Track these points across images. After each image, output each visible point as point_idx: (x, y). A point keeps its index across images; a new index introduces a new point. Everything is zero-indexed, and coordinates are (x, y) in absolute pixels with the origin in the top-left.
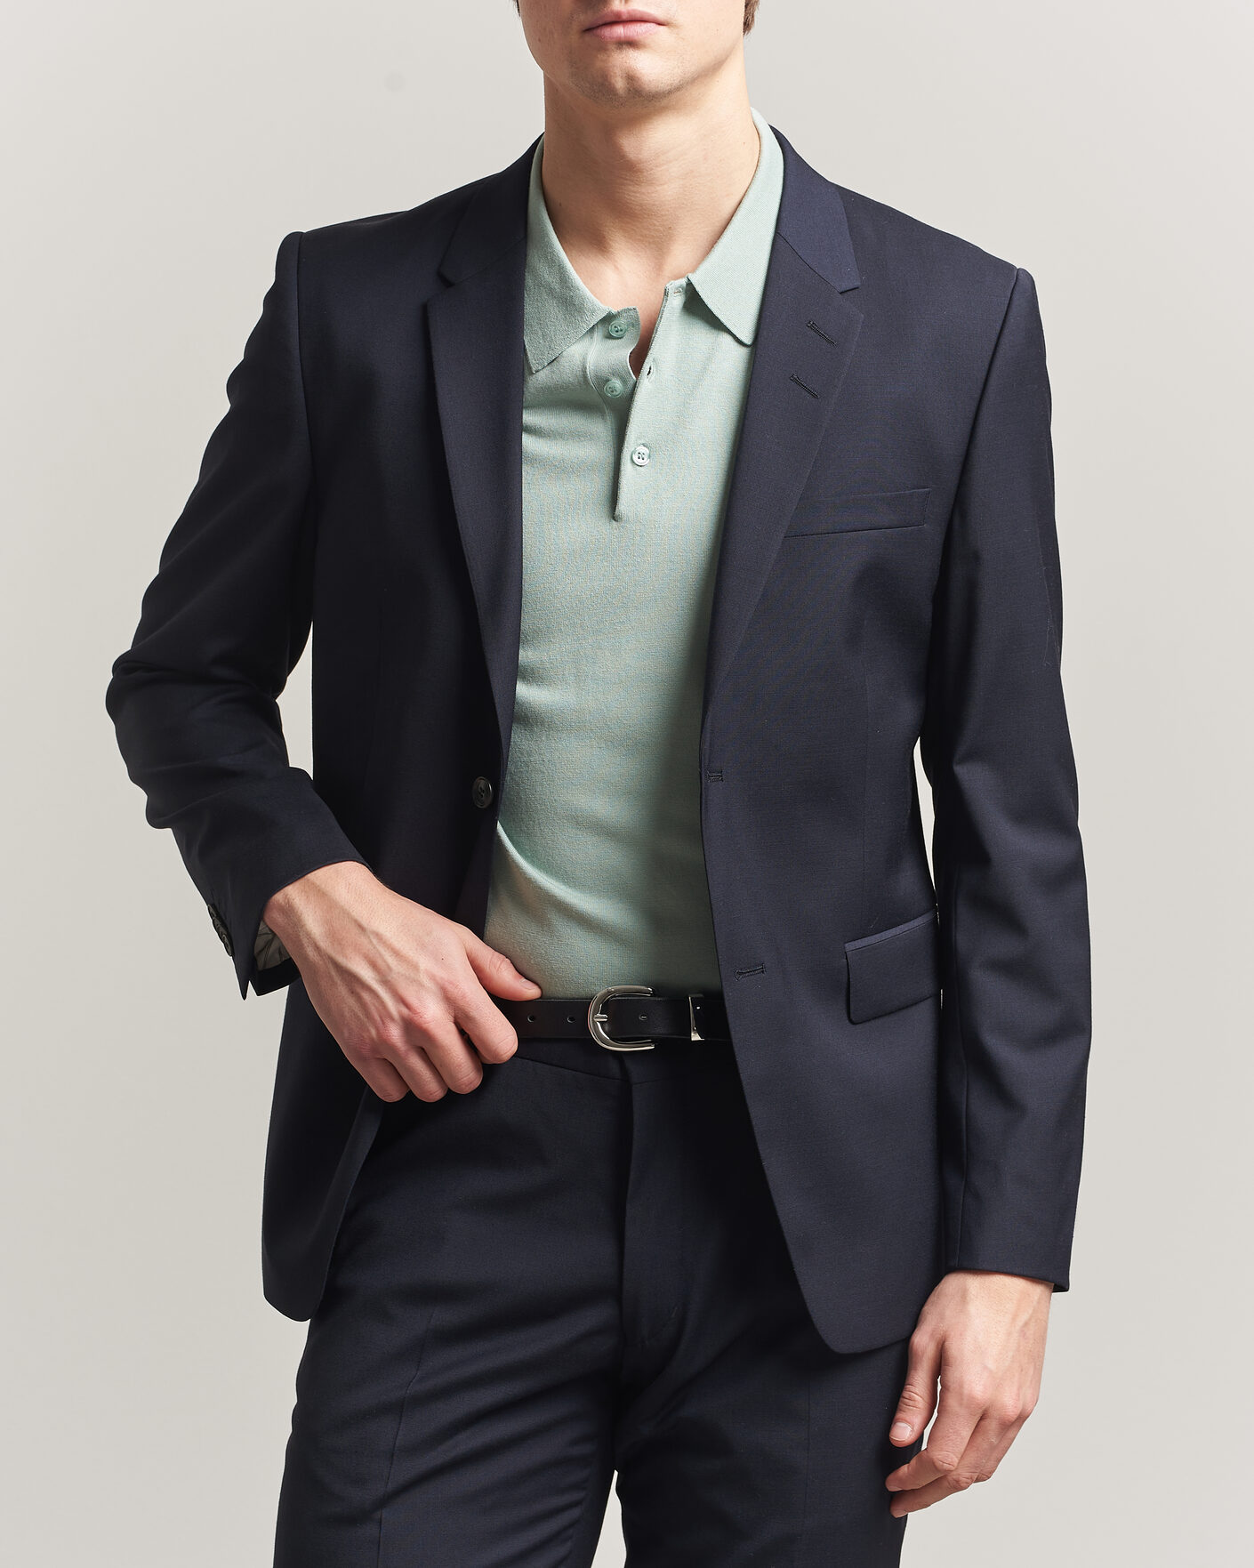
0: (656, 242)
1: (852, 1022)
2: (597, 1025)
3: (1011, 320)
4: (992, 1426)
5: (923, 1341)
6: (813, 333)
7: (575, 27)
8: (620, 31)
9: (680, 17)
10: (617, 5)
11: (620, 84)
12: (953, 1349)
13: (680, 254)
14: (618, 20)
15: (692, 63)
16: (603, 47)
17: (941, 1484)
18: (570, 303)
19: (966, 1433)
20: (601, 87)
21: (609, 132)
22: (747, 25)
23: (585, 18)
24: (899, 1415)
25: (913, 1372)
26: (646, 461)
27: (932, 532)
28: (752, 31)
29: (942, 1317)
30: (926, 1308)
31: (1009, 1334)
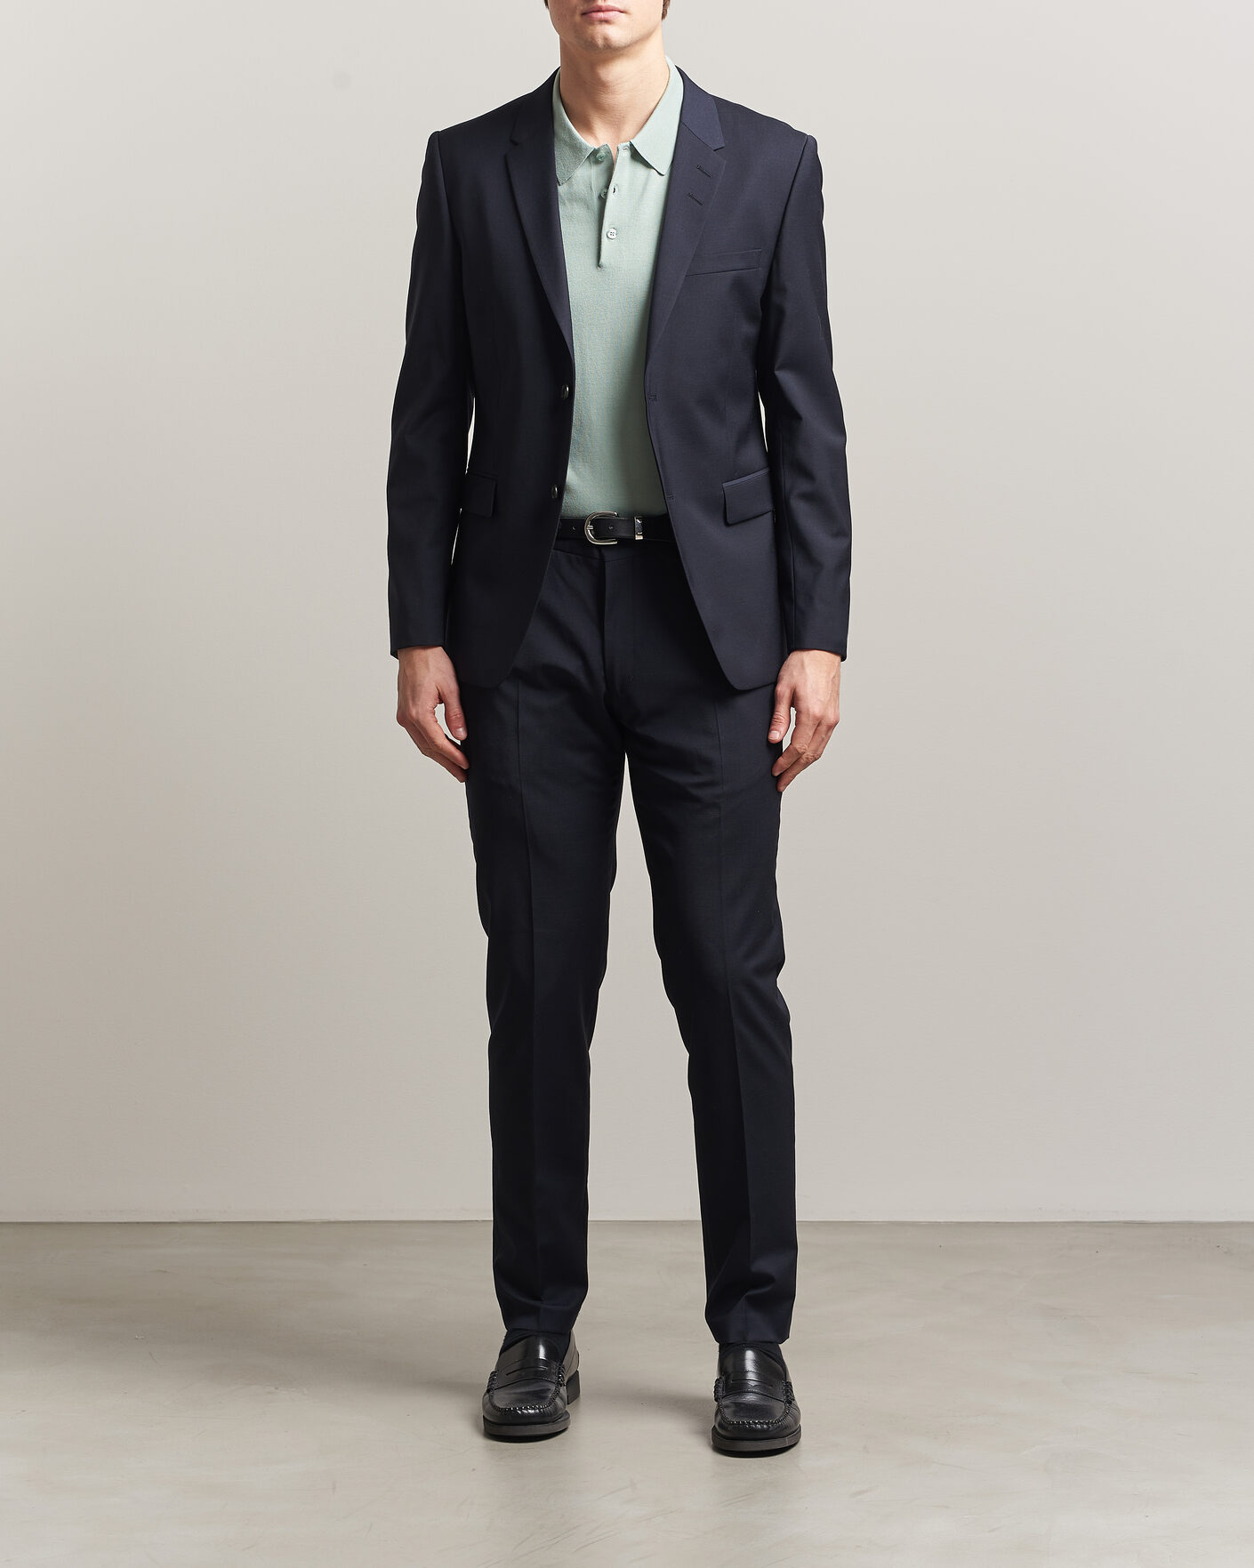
0: (617, 124)
1: (727, 524)
2: (589, 531)
3: (803, 162)
4: (823, 728)
5: (783, 690)
6: (699, 172)
7: (578, 12)
8: (601, 15)
9: (632, 9)
10: (600, 3)
11: (600, 42)
12: (801, 692)
13: (628, 130)
14: (600, 10)
15: (635, 34)
16: (592, 23)
17: (800, 762)
18: (576, 148)
19: (811, 734)
20: (591, 44)
21: (593, 67)
22: (664, 16)
23: (582, 8)
24: (772, 728)
25: (778, 706)
26: (615, 236)
27: (762, 272)
28: (666, 18)
29: (792, 675)
30: (781, 673)
31: (828, 682)
